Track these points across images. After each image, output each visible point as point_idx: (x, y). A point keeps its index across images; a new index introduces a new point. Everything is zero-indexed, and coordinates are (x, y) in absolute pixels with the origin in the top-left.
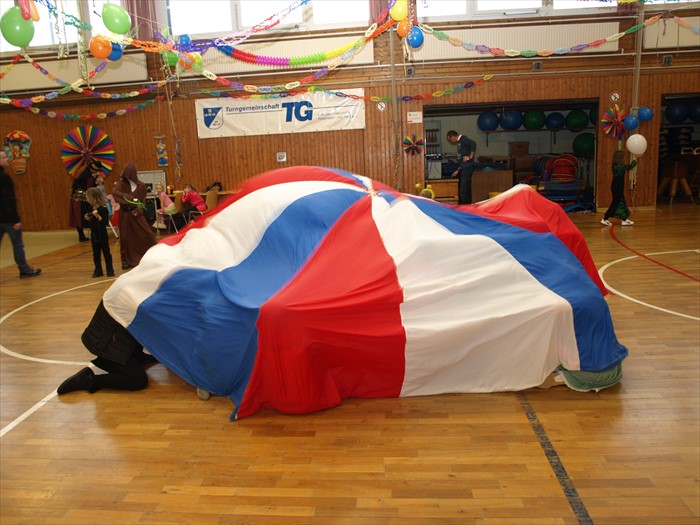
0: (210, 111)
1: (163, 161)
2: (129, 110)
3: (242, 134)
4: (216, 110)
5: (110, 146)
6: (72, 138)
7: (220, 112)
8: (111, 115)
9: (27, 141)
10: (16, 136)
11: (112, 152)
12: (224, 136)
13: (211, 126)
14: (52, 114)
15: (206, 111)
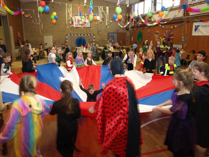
0: (197, 26)
1: (183, 42)
2: (177, 26)
3: (204, 35)
4: (198, 26)
5: (172, 36)
6: (165, 33)
7: (199, 27)
8: (174, 27)
9: (158, 33)
10: (157, 32)
11: (172, 38)
12: (199, 35)
13: (196, 32)
14: (163, 27)
15: (196, 26)
